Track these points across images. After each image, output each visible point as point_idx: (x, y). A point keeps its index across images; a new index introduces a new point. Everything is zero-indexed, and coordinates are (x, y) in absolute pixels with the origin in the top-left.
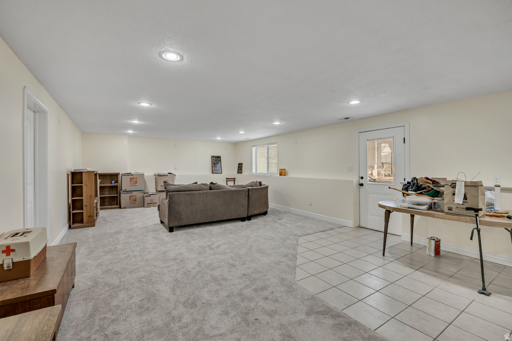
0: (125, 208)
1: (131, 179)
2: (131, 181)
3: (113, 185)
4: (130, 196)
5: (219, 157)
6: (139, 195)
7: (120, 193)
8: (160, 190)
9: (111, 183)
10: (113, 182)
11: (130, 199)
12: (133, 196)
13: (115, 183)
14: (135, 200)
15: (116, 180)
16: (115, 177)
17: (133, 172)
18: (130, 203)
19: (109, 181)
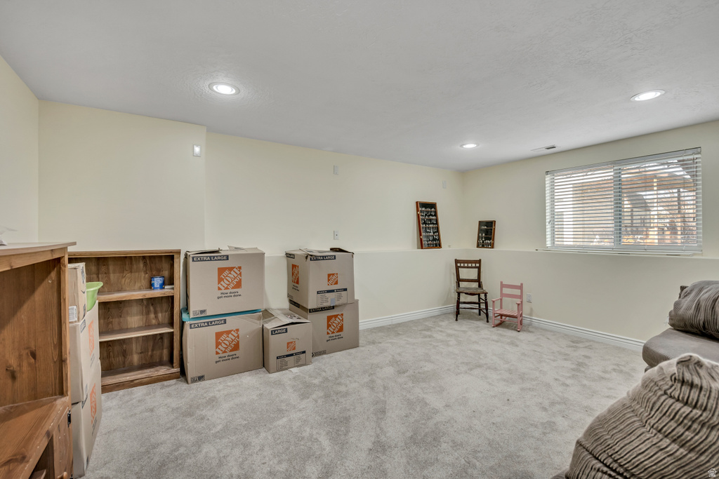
0: (201, 378)
1: (221, 271)
2: (220, 280)
3: (157, 293)
4: (218, 335)
5: (433, 206)
6: (246, 327)
7: (182, 324)
8: (315, 307)
9: (151, 286)
10: (157, 281)
11: (218, 344)
12: (228, 332)
13: (162, 287)
14: (236, 347)
15: (166, 273)
16: (166, 265)
17: (225, 248)
18: (216, 358)
19: (143, 277)
